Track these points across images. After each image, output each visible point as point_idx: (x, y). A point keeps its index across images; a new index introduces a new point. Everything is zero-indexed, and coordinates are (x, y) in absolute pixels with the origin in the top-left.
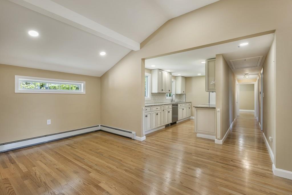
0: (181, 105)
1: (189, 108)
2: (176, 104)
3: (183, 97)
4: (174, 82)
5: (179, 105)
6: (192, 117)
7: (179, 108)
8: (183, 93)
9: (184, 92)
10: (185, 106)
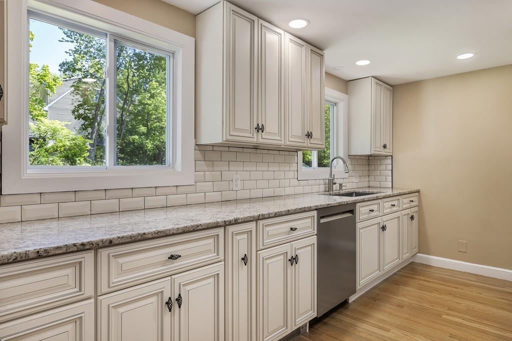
0: (375, 207)
1: (412, 218)
2: (347, 204)
3: (383, 167)
4: (342, 106)
5: (362, 211)
6: (422, 258)
7: (359, 225)
8: (383, 152)
9: (385, 147)
10: (394, 209)
